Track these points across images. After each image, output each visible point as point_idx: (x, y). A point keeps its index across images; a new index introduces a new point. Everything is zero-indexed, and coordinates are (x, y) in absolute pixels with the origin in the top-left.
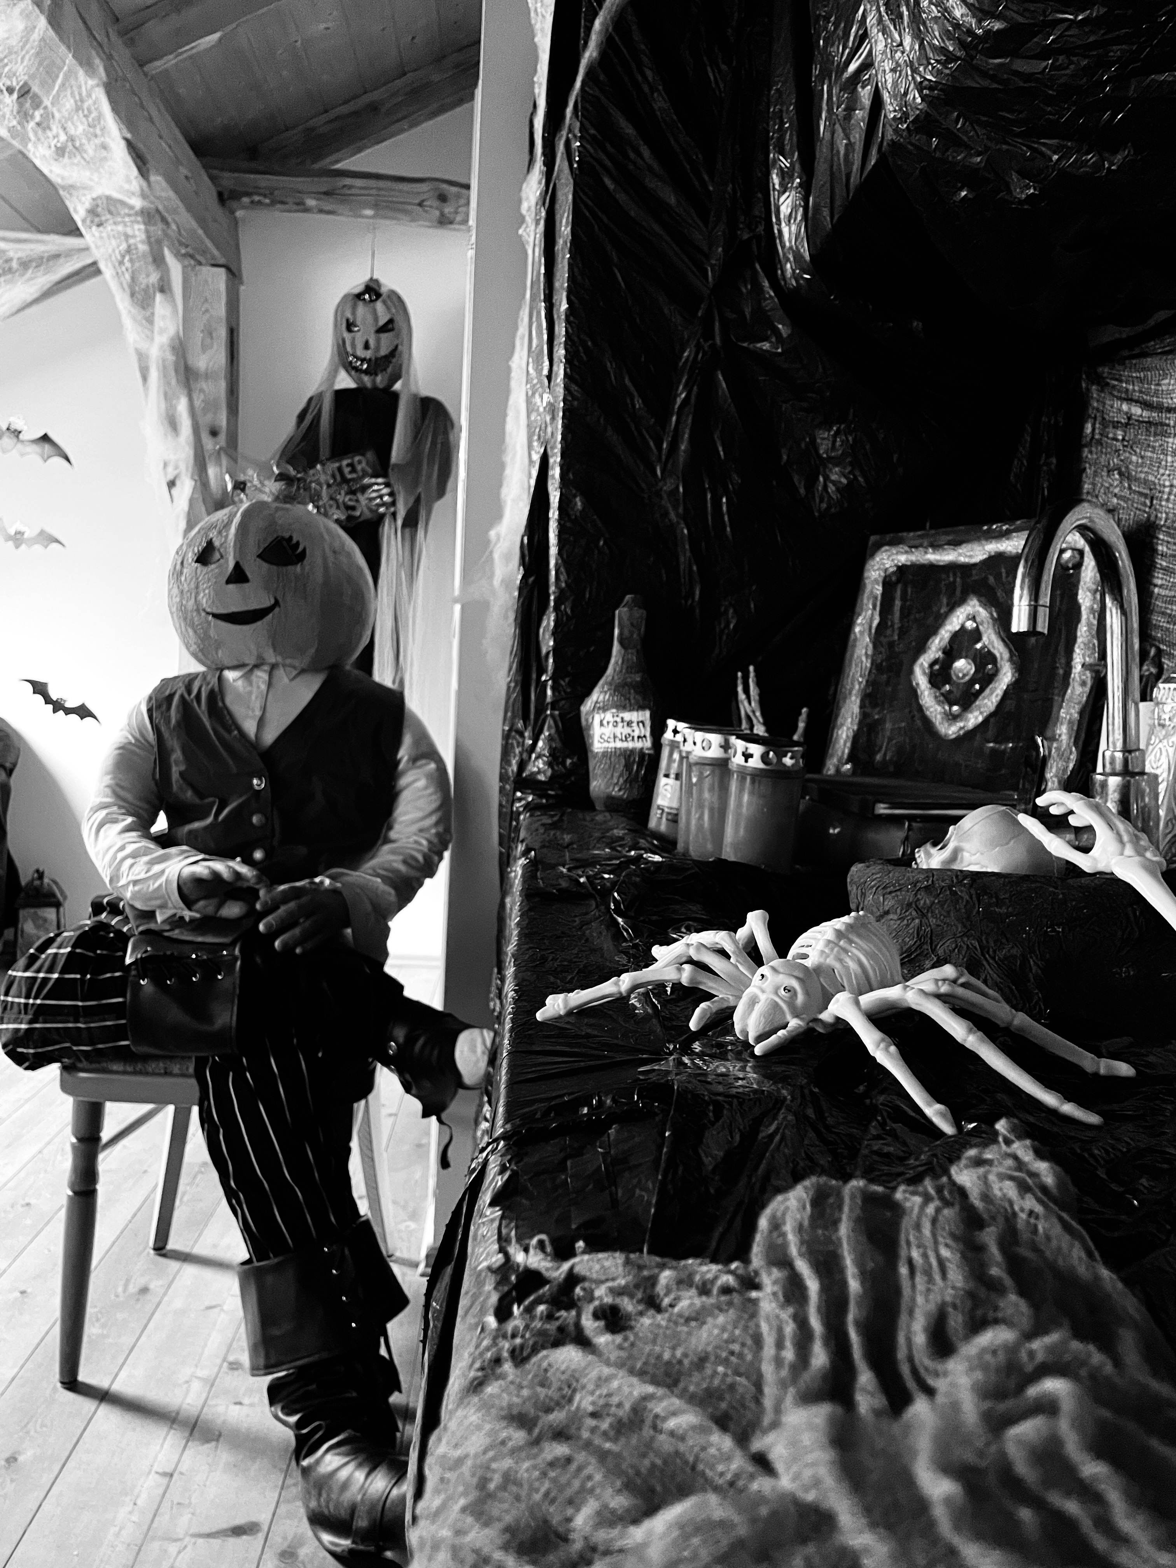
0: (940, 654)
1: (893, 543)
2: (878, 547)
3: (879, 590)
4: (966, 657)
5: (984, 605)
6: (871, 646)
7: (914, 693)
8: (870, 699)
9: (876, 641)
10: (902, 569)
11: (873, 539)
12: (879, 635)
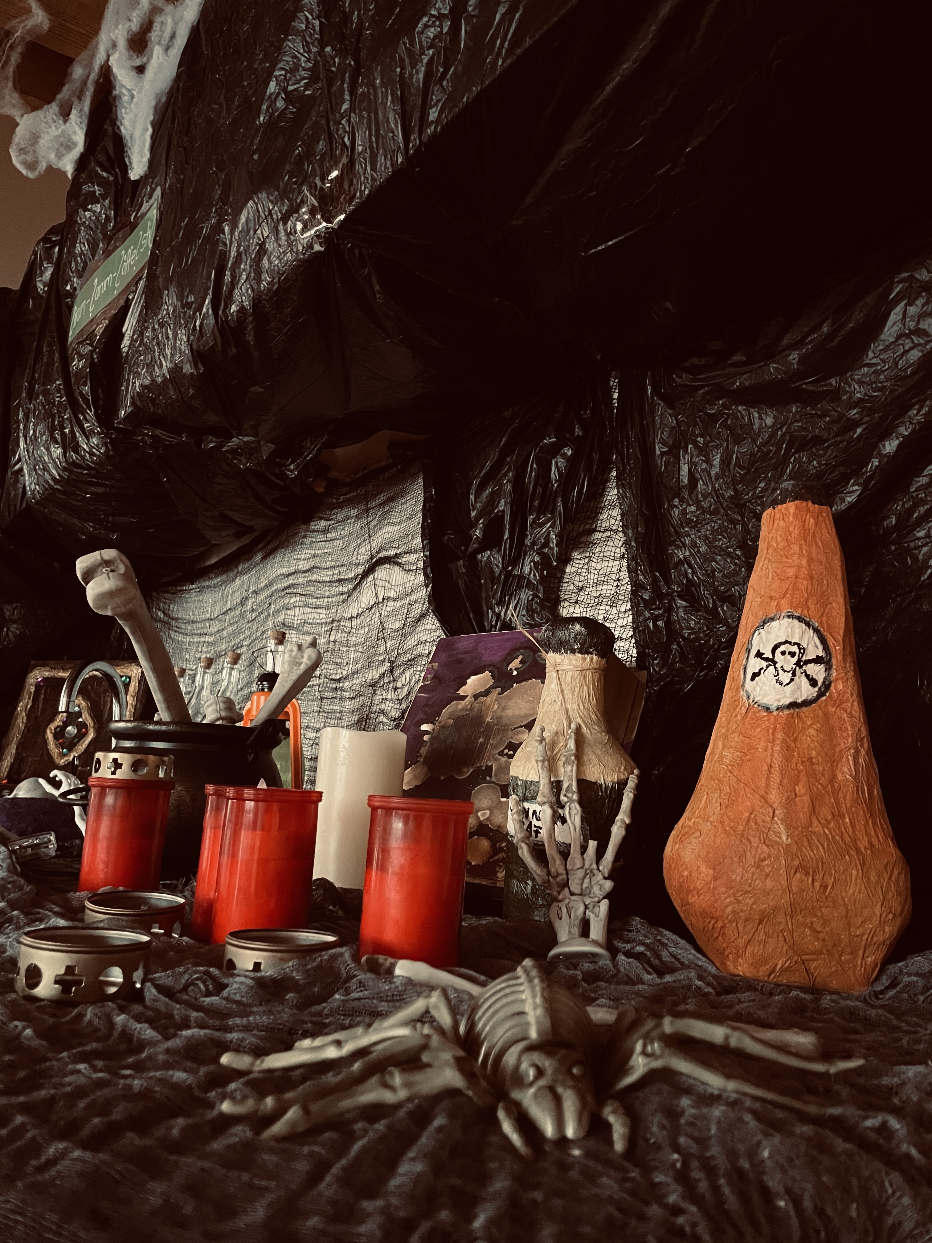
0: (61, 723)
1: (43, 666)
2: (34, 667)
3: (33, 689)
4: (73, 725)
5: (83, 699)
6: (25, 718)
7: (45, 742)
8: (21, 746)
9: (28, 716)
10: (45, 679)
11: (32, 662)
12: (30, 714)
